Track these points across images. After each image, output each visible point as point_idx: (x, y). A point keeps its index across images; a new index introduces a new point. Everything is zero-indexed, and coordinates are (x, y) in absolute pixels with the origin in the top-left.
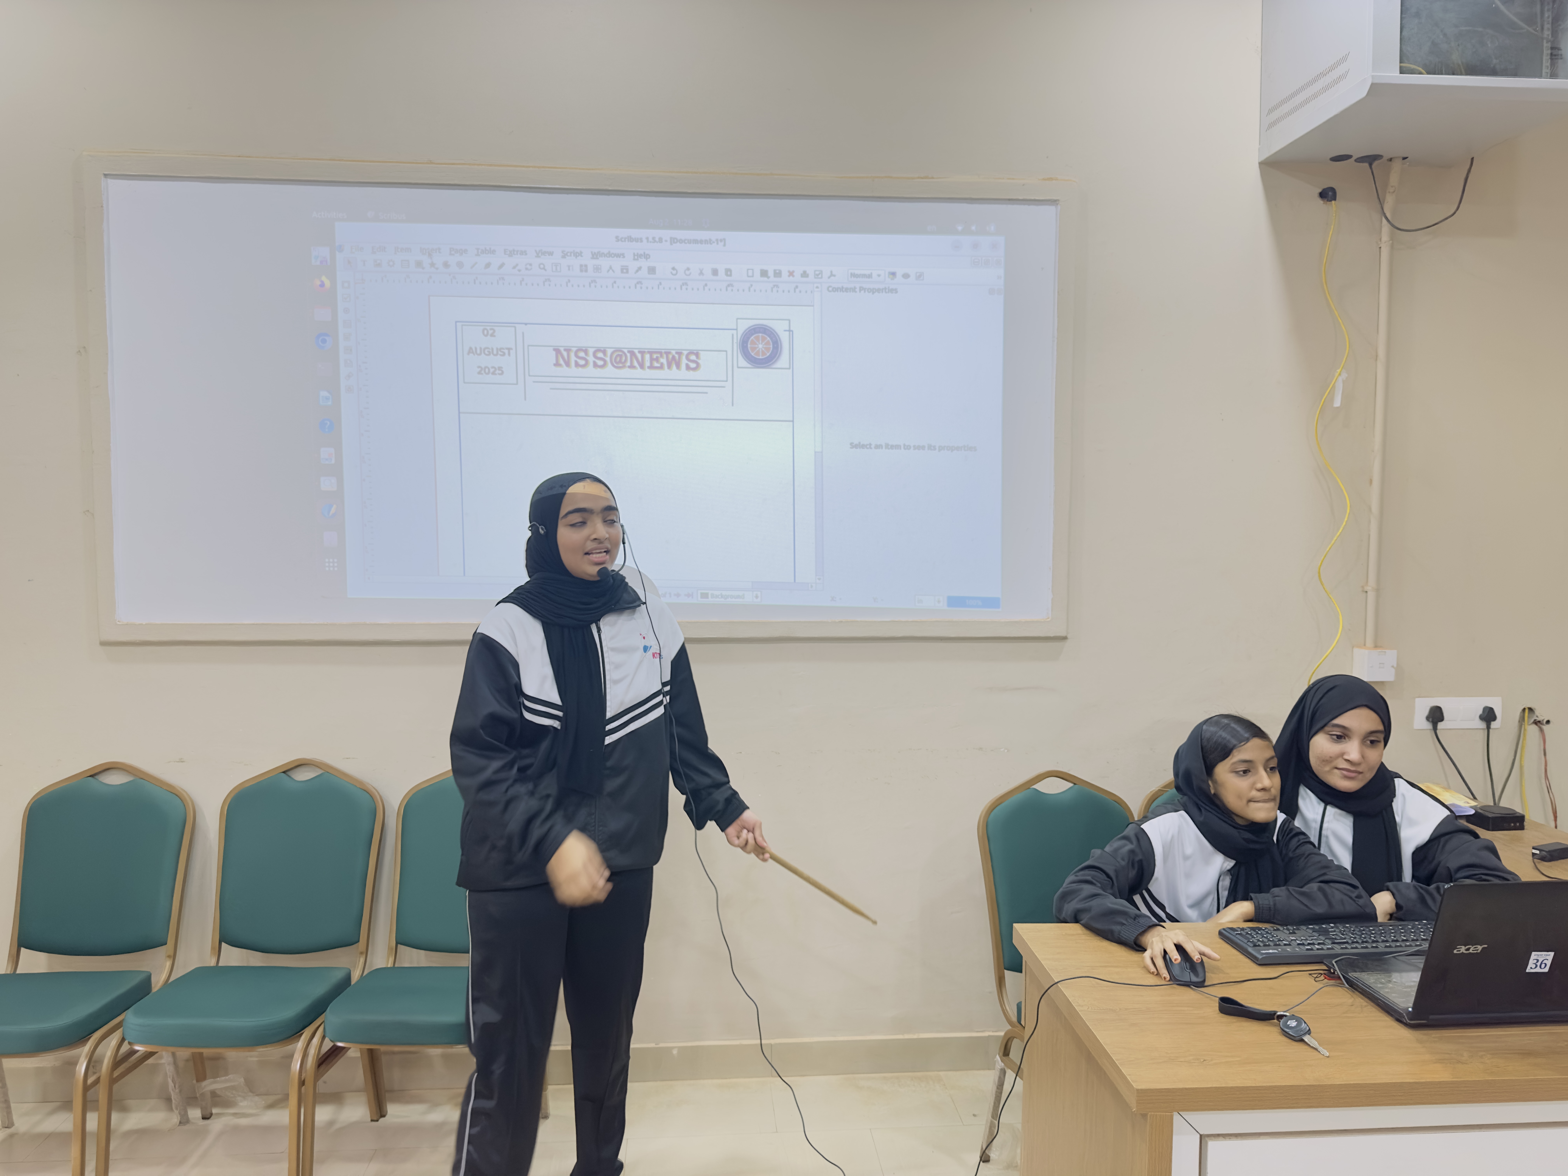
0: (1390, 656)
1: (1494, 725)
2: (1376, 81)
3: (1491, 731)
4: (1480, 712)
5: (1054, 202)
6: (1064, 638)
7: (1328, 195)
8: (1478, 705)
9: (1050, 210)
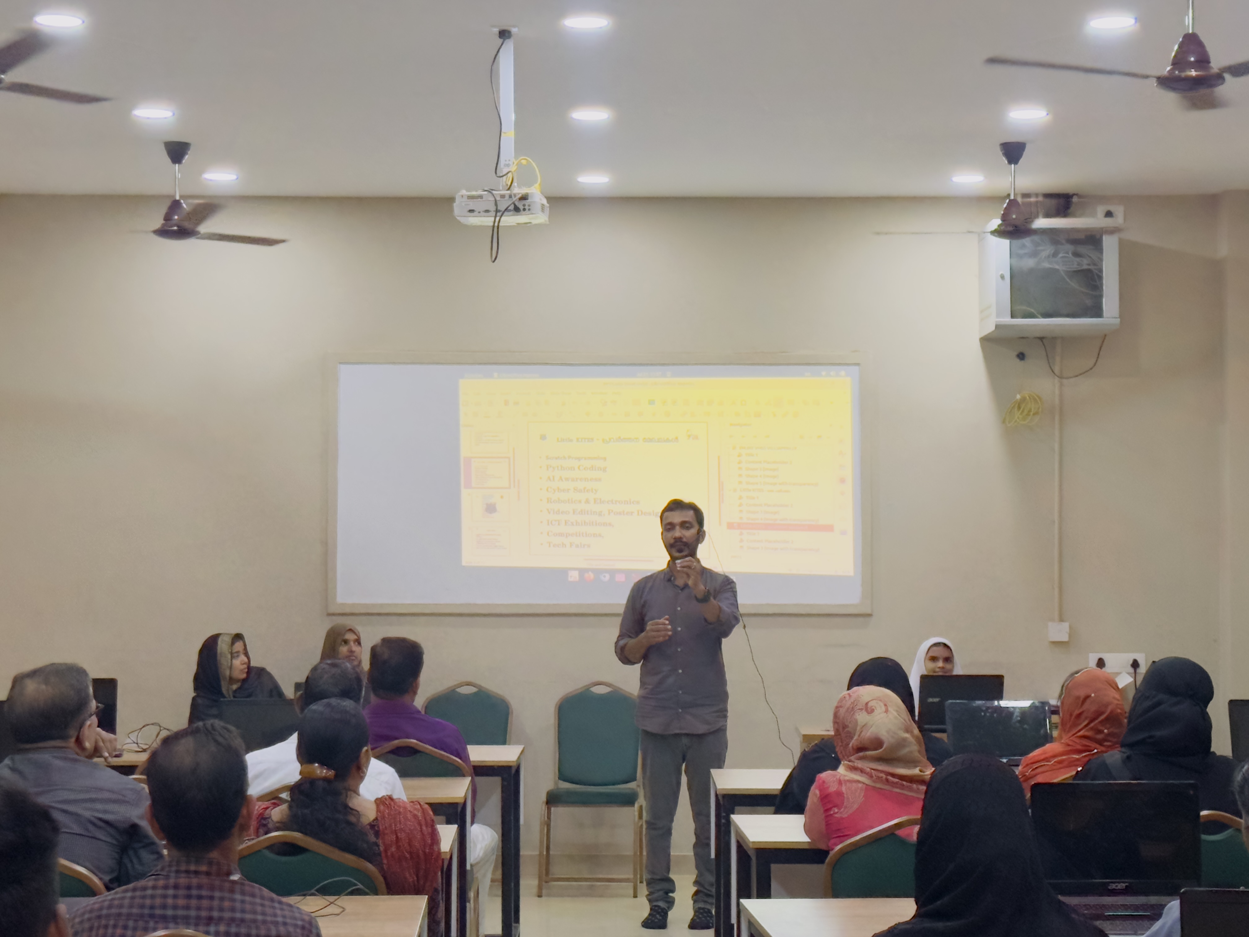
0: (1066, 625)
1: (1138, 671)
2: (998, 323)
3: (1137, 674)
4: (1131, 662)
5: (858, 364)
6: (870, 615)
7: (1021, 356)
8: (1129, 657)
9: (857, 368)
